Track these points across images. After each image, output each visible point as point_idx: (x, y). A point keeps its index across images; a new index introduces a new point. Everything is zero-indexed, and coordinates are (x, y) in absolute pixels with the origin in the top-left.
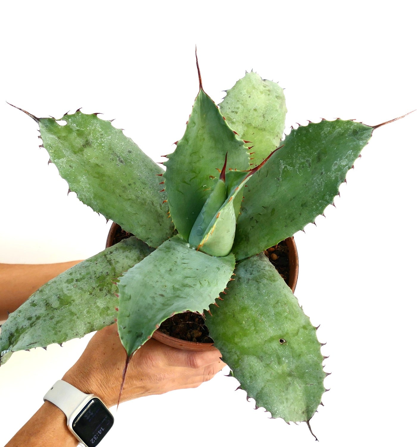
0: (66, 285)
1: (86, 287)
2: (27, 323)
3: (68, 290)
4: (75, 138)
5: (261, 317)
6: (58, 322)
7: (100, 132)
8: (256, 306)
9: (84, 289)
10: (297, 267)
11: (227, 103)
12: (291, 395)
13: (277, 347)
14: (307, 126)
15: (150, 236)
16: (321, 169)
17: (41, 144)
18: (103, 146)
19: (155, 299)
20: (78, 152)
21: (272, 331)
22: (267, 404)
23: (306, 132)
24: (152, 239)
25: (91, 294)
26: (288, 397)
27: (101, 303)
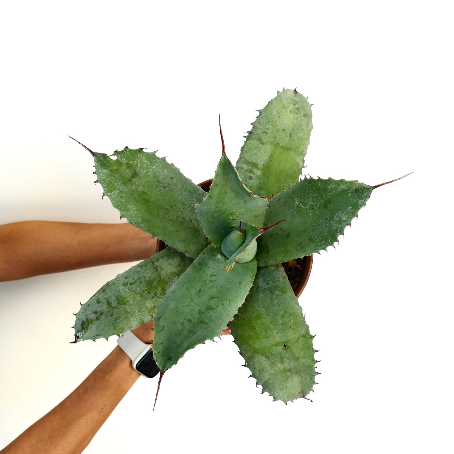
0: (122, 287)
1: (138, 290)
2: (93, 316)
3: (124, 292)
4: (125, 170)
5: (271, 325)
6: (116, 319)
7: (145, 163)
8: (268, 315)
9: (136, 292)
10: (311, 262)
11: (259, 123)
12: (290, 384)
13: (281, 350)
14: (317, 180)
15: (188, 249)
16: (327, 215)
17: (96, 180)
18: (149, 175)
19: (184, 324)
20: (128, 183)
21: (278, 338)
22: (270, 391)
23: (316, 184)
24: (189, 252)
25: (141, 296)
26: (288, 385)
27: (149, 304)
